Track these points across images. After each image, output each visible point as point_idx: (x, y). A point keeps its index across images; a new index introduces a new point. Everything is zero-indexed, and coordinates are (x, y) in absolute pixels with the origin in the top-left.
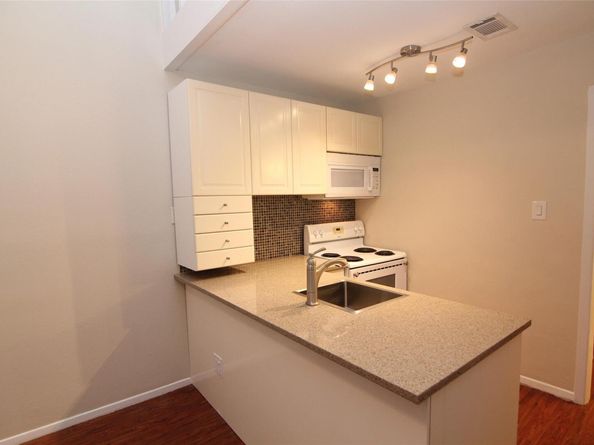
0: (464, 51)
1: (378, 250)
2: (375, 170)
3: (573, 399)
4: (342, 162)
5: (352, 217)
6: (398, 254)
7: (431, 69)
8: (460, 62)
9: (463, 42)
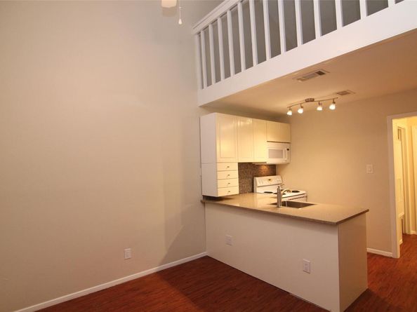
0: (334, 103)
1: (291, 190)
2: (288, 150)
3: (391, 256)
4: (274, 146)
5: (274, 174)
6: (301, 192)
7: (320, 108)
8: (332, 107)
9: (334, 99)
